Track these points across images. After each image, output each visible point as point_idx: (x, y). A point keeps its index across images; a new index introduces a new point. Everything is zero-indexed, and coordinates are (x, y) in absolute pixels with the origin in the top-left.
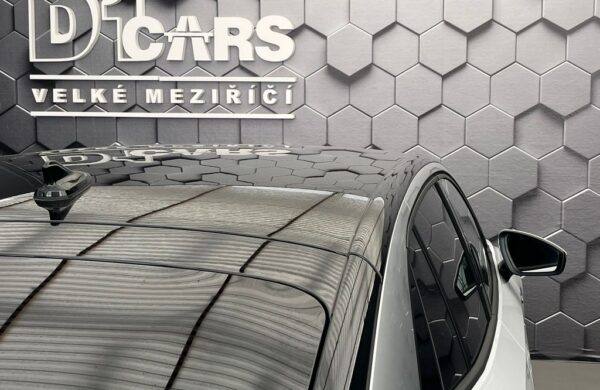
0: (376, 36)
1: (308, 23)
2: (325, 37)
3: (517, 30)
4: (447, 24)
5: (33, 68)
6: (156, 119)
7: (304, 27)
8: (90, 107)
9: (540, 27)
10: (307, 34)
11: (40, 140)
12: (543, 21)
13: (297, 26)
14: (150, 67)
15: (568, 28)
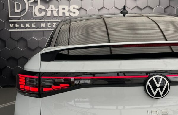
0: (99, 10)
1: (82, 7)
2: (86, 10)
3: (131, 9)
4: (115, 7)
5: (10, 19)
6: (44, 31)
7: (81, 8)
8: (26, 28)
9: (136, 8)
10: (82, 10)
11: (12, 37)
12: (137, 7)
13: (80, 8)
14: (42, 18)
15: (142, 8)
